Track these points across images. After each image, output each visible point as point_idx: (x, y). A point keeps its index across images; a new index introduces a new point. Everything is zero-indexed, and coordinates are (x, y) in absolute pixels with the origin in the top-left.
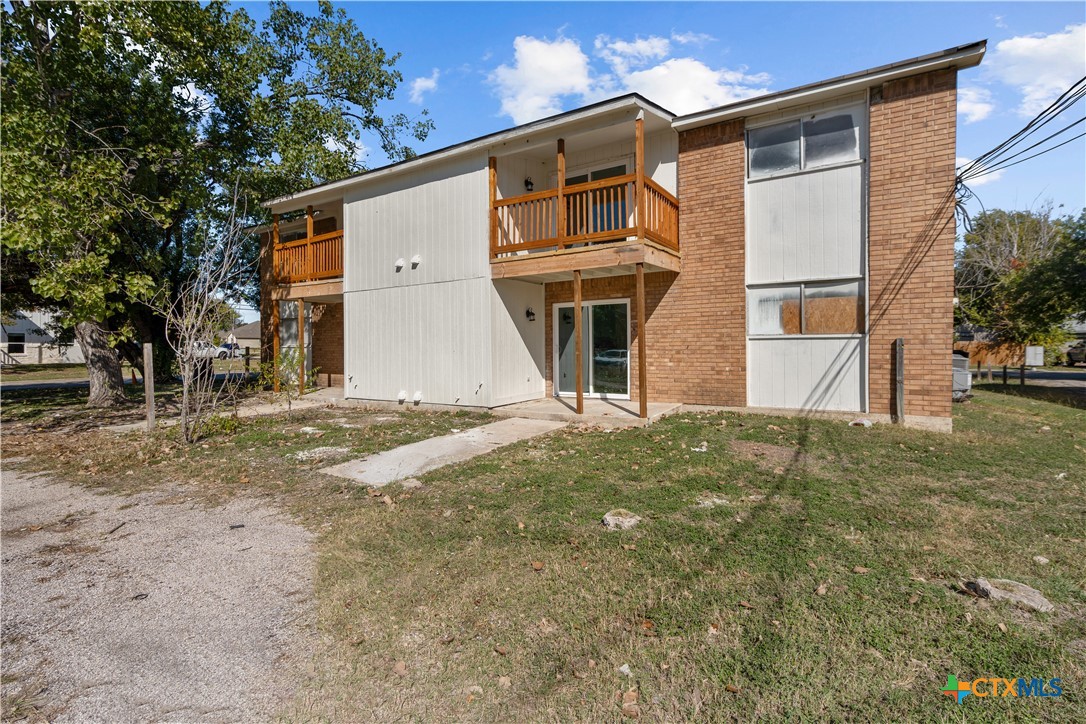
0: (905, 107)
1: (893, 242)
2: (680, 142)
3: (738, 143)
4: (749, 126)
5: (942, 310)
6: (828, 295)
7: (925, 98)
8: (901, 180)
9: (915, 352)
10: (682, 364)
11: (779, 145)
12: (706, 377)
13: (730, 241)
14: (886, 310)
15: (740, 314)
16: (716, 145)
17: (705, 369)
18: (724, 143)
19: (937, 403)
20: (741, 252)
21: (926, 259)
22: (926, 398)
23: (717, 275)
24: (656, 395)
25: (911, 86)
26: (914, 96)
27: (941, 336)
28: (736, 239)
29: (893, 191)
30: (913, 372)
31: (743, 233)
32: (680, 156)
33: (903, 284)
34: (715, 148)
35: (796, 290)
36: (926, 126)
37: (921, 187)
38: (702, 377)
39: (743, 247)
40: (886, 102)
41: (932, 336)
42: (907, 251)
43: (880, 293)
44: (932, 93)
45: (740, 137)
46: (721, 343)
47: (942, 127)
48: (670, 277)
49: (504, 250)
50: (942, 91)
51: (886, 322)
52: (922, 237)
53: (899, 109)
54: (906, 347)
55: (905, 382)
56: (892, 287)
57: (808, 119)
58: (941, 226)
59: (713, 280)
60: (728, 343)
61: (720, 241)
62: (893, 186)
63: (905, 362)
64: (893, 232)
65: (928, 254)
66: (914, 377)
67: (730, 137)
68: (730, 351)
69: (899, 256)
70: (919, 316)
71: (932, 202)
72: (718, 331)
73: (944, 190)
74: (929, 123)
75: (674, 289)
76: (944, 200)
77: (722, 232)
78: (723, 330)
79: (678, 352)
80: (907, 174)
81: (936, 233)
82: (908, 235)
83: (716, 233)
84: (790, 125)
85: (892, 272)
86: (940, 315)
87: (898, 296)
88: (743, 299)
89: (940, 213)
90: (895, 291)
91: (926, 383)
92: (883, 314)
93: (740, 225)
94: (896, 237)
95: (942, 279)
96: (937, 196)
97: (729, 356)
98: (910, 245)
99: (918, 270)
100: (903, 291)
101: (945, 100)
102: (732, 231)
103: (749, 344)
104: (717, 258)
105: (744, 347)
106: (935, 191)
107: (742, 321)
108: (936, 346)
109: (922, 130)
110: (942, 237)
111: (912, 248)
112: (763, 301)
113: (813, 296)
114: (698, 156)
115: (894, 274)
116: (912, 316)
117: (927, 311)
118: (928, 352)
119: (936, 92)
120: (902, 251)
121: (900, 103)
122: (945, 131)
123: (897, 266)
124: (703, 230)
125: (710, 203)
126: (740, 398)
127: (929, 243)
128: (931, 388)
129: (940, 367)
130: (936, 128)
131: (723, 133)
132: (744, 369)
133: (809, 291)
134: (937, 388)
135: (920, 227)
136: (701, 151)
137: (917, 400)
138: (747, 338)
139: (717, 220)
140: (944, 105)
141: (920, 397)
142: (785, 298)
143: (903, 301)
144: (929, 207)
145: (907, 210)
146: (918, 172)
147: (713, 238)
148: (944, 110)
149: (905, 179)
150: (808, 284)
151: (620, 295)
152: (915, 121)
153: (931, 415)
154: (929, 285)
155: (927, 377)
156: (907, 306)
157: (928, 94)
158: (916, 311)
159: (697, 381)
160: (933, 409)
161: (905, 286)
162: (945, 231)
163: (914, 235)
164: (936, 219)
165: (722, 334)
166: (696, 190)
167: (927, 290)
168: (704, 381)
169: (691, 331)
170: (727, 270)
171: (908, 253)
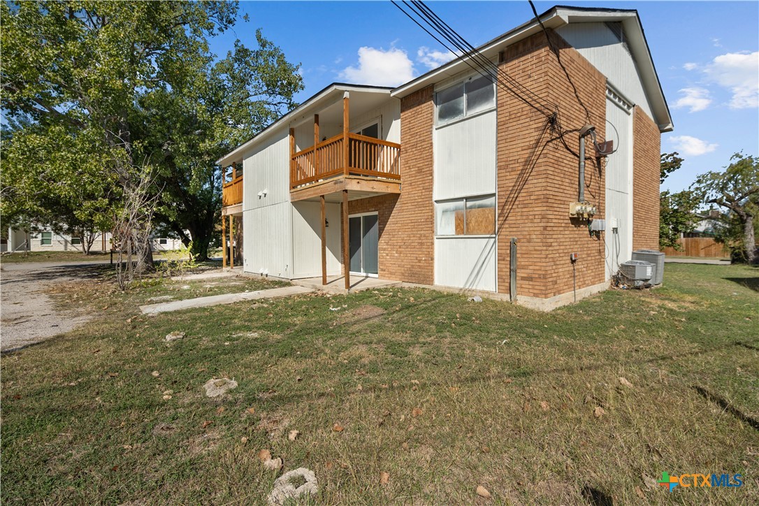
0: (517, 65)
1: (511, 166)
2: (401, 105)
3: (429, 103)
4: (437, 90)
5: (540, 217)
6: (480, 207)
7: (529, 56)
8: (515, 120)
9: (524, 248)
10: (402, 255)
11: (453, 101)
12: (414, 264)
13: (425, 172)
14: (507, 217)
15: (431, 221)
16: (418, 105)
17: (412, 258)
18: (423, 103)
19: (537, 287)
20: (431, 178)
21: (530, 178)
22: (531, 283)
23: (418, 194)
24: (389, 275)
25: (521, 49)
26: (523, 56)
27: (540, 236)
28: (428, 169)
29: (510, 129)
30: (523, 263)
31: (431, 165)
32: (402, 114)
33: (517, 197)
34: (418, 107)
35: (462, 203)
36: (530, 77)
37: (527, 124)
38: (411, 264)
39: (431, 174)
40: (506, 63)
41: (534, 236)
42: (519, 172)
43: (503, 204)
44: (533, 51)
45: (431, 98)
46: (420, 241)
47: (539, 76)
48: (396, 196)
49: (301, 183)
50: (539, 49)
51: (507, 226)
52: (527, 162)
53: (514, 66)
54: (518, 244)
55: (518, 271)
56: (510, 199)
57: (467, 81)
58: (539, 153)
59: (416, 198)
60: (424, 241)
61: (420, 171)
62: (511, 125)
63: (518, 255)
64: (511, 159)
65: (532, 174)
66: (524, 267)
67: (426, 99)
68: (425, 247)
69: (514, 177)
70: (526, 221)
71: (533, 134)
72: (419, 232)
73: (541, 124)
74: (532, 75)
75: (398, 205)
76: (541, 132)
77: (421, 165)
78: (422, 232)
79: (400, 247)
80: (519, 115)
81: (536, 158)
82: (519, 161)
83: (419, 165)
84: (459, 86)
85: (511, 189)
86: (539, 220)
87: (514, 207)
88: (432, 210)
89: (538, 143)
90: (512, 202)
91: (530, 272)
92: (505, 220)
93: (430, 160)
94: (513, 162)
95: (540, 193)
96: (536, 130)
97: (424, 250)
98: (521, 168)
99: (526, 186)
100: (517, 203)
101: (541, 55)
102: (426, 163)
103: (436, 241)
104: (418, 183)
105: (432, 244)
106: (536, 126)
107: (431, 226)
108: (536, 244)
109: (527, 81)
110: (540, 161)
111: (522, 170)
112: (445, 212)
113: (471, 207)
114: (410, 114)
115: (512, 190)
116: (522, 221)
117: (531, 217)
118: (532, 248)
119: (536, 50)
120: (515, 173)
121: (514, 62)
122: (541, 80)
123: (513, 184)
124: (412, 164)
125: (415, 146)
126: (429, 278)
127: (532, 166)
128: (534, 276)
129: (538, 260)
130: (536, 78)
131: (422, 97)
132: (432, 259)
133: (469, 204)
134: (537, 276)
135: (526, 154)
136: (411, 110)
137: (525, 284)
138: (435, 237)
139: (418, 157)
140: (540, 60)
141: (527, 282)
142: (456, 210)
143: (517, 210)
144: (532, 139)
145: (519, 141)
146: (525, 113)
147: (417, 169)
148: (541, 63)
149: (518, 119)
150: (468, 199)
151: (373, 209)
152: (523, 74)
153: (534, 296)
154: (532, 197)
155: (531, 267)
156: (519, 214)
157: (530, 53)
158: (524, 218)
159: (409, 266)
160: (535, 291)
161: (518, 199)
162: (542, 156)
163: (523, 160)
164: (536, 147)
165: (421, 235)
166: (409, 137)
167: (531, 202)
168: (413, 266)
169: (406, 233)
170: (424, 191)
171: (520, 174)
